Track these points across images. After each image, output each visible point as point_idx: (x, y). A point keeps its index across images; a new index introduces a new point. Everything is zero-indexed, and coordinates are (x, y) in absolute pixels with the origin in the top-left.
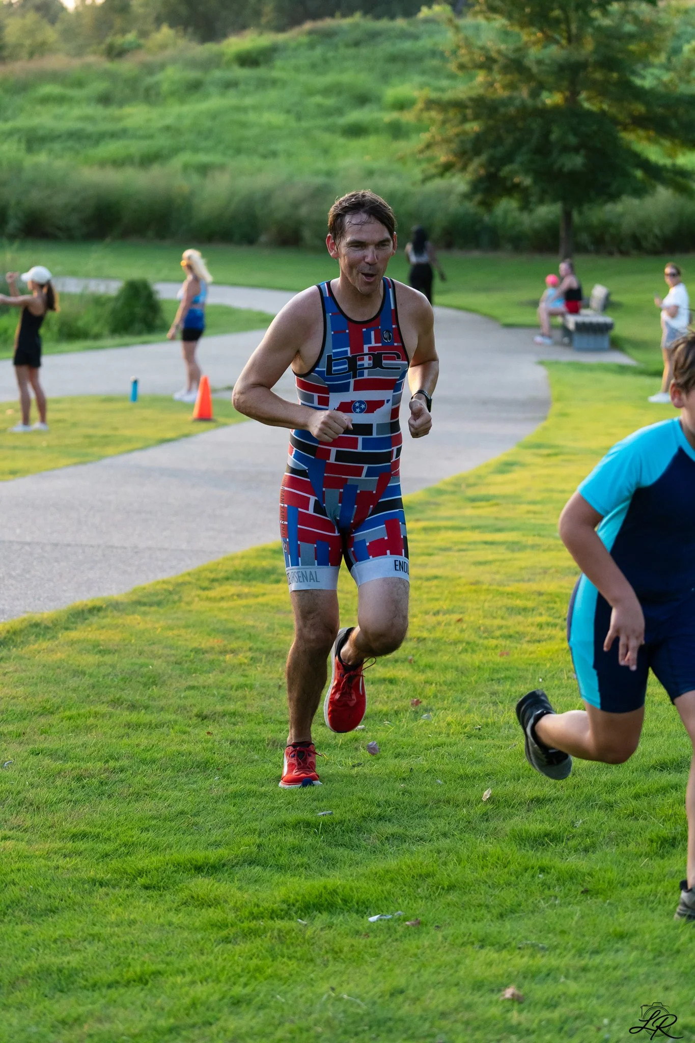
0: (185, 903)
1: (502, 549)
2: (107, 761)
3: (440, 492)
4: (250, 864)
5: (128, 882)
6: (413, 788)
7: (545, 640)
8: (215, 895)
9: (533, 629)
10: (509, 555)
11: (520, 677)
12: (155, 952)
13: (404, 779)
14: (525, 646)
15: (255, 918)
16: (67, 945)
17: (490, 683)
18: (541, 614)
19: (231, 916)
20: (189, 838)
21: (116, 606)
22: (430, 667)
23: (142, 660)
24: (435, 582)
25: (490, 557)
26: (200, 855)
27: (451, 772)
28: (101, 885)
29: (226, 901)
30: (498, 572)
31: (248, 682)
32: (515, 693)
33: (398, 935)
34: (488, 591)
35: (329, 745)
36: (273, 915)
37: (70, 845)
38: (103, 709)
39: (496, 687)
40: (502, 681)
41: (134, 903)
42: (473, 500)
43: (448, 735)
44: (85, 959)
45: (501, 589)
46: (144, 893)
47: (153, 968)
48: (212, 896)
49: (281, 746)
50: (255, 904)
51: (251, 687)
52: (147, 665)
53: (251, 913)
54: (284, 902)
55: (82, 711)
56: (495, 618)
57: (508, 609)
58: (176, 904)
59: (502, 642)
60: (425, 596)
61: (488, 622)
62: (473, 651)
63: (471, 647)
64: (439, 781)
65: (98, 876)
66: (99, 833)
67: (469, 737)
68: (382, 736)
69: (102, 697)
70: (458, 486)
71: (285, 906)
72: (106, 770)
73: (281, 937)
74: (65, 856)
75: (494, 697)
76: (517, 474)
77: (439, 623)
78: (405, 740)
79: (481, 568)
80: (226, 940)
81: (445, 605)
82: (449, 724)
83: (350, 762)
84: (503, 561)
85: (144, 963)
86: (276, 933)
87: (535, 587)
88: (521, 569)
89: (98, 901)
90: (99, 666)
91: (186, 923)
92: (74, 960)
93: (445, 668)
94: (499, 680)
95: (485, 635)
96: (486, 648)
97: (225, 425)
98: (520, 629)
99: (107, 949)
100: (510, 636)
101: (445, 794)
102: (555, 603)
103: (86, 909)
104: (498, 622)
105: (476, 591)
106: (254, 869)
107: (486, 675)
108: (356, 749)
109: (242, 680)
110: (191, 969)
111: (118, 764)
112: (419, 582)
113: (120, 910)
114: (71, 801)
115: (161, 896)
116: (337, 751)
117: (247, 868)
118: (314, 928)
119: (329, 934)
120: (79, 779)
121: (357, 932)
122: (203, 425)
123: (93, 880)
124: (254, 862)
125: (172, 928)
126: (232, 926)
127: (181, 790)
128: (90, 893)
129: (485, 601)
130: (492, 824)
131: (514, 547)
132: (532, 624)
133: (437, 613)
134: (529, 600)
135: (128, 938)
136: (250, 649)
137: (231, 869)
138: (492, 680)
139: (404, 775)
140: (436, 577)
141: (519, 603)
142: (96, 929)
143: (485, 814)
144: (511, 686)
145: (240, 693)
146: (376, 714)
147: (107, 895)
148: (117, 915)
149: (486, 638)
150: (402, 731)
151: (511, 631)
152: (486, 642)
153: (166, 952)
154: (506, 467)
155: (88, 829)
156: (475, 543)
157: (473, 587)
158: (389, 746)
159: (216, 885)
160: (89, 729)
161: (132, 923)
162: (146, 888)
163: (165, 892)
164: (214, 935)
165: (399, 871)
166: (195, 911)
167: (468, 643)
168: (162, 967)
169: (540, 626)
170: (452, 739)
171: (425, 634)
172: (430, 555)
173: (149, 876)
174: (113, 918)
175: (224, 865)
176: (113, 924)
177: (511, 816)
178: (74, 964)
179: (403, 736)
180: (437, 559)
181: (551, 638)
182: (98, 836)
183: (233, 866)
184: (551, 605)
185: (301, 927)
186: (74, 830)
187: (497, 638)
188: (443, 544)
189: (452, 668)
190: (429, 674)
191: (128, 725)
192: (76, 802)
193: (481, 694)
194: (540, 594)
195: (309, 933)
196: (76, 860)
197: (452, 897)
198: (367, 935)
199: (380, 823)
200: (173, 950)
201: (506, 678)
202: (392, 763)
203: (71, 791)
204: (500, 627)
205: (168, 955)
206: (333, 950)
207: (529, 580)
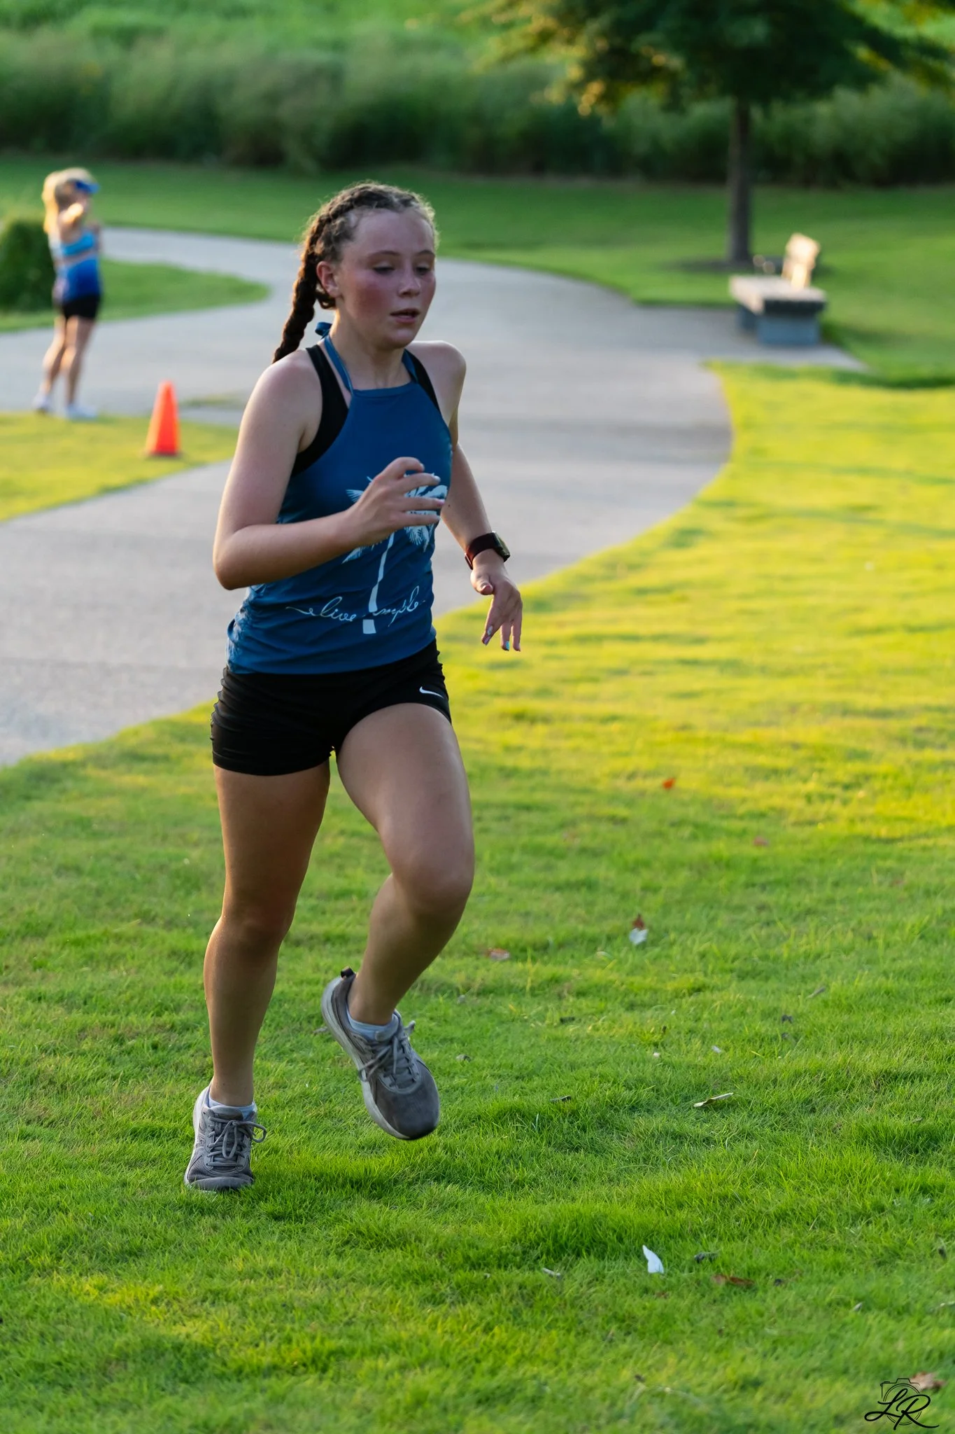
0: (347, 1242)
1: (712, 673)
2: (159, 1014)
3: (586, 579)
4: (438, 1179)
5: (244, 1209)
6: (675, 1059)
7: (823, 821)
8: (399, 1231)
9: (800, 804)
10: (726, 682)
11: (800, 882)
12: (326, 1319)
13: (656, 1045)
14: (791, 831)
15: (475, 1266)
16: (176, 1306)
17: (750, 890)
18: (805, 781)
19: (434, 1264)
20: (327, 1138)
21: (99, 760)
22: (647, 864)
23: (171, 850)
24: (615, 727)
25: (697, 686)
26: (356, 1165)
27: (729, 1032)
28: (202, 1213)
29: (418, 1239)
30: (714, 711)
31: (354, 887)
32: (799, 905)
33: (716, 1294)
34: (708, 741)
35: (511, 989)
36: (503, 1262)
37: (135, 1148)
38: (129, 928)
39: (763, 898)
40: (768, 888)
41: (265, 1242)
42: (642, 592)
43: (706, 974)
44: (212, 1329)
45: (731, 737)
46: (278, 1227)
47: (331, 1344)
48: (394, 1229)
49: (437, 991)
50: (469, 1245)
51: (363, 895)
52: (179, 858)
53: (467, 1258)
54: (514, 1240)
55: (92, 932)
56: (729, 785)
57: (747, 769)
58: (334, 1243)
59: (753, 825)
60: (605, 749)
61: (718, 791)
62: (708, 838)
63: (702, 831)
64: (717, 1049)
65: (193, 1198)
66: (175, 1130)
67: (742, 976)
68: (597, 975)
69: (119, 910)
70: (613, 568)
71: (519, 1249)
72: (161, 1027)
73: (528, 1295)
74: (131, 1165)
75: (764, 915)
76: (702, 549)
77: (642, 794)
78: (637, 979)
79: (685, 704)
80: (435, 1300)
81: (645, 763)
82: (703, 956)
83: (557, 1017)
84: (719, 692)
85: (313, 1338)
86: (515, 1289)
87: (785, 734)
88: (753, 705)
89: (202, 1237)
90: (98, 857)
91: (362, 1272)
92: (194, 1331)
93: (672, 867)
94: (763, 887)
95: (723, 812)
96: (729, 834)
97: (200, 465)
98: (777, 801)
99: (244, 1314)
100: (762, 815)
101: (731, 1069)
102: (823, 760)
103: (188, 1250)
104: (735, 792)
105: (688, 741)
106: (446, 1187)
107: (743, 878)
108: (560, 997)
109: (340, 883)
110: (395, 1347)
111: (178, 1018)
112: (588, 727)
113: (244, 1252)
114: (114, 1078)
115: (304, 1230)
116: (528, 998)
117: (434, 1186)
118: (576, 1285)
119: (600, 1293)
120: (119, 1040)
121: (646, 1290)
122: (165, 465)
123: (187, 1204)
124: (443, 1178)
125: (342, 1280)
126: (441, 1277)
127: (291, 1061)
128: (188, 1225)
129: (707, 757)
130: (824, 1118)
131: (733, 667)
132: (794, 796)
133: (632, 776)
134: (778, 755)
135: (276, 1297)
136: (342, 832)
137: (408, 1187)
138: (754, 885)
139: (656, 1038)
140: (613, 718)
141: (763, 760)
142: (217, 1283)
143: (808, 1101)
144: (788, 896)
145: (341, 904)
146: (576, 939)
147: (215, 1228)
148: (245, 1259)
149: (723, 817)
150: (627, 967)
151: (763, 805)
152: (725, 824)
153: (346, 1319)
154: (684, 538)
155: (158, 1123)
156: (663, 663)
157: (684, 735)
158: (611, 992)
159: (395, 1213)
160: (112, 961)
161: (272, 1273)
162: (277, 1218)
163: (310, 1224)
164: (412, 1293)
165: (688, 1190)
166: (372, 1254)
167: (696, 826)
168: (344, 1342)
169: (809, 798)
170: (716, 980)
171: (622, 812)
172: (594, 680)
173: (279, 1199)
174: (239, 1264)
175: (396, 1182)
176: (242, 1276)
177: (852, 1105)
178: (197, 1338)
179: (631, 973)
180: (611, 687)
181: (830, 818)
182: (175, 1133)
183: (410, 1184)
184: (818, 765)
185: (554, 1282)
186: (133, 1124)
187: (741, 818)
188: (614, 664)
189: (682, 865)
190: (646, 875)
191: (174, 953)
192: (125, 1079)
193: (741, 908)
194: (796, 746)
195: (570, 1290)
196: (151, 1173)
197: (787, 1234)
198: (663, 1294)
199: (636, 1115)
200: (354, 1316)
201: (778, 883)
202: (629, 1018)
203: (111, 1061)
204: (744, 800)
205: (348, 1324)
206: (615, 1316)
207: (769, 724)
